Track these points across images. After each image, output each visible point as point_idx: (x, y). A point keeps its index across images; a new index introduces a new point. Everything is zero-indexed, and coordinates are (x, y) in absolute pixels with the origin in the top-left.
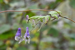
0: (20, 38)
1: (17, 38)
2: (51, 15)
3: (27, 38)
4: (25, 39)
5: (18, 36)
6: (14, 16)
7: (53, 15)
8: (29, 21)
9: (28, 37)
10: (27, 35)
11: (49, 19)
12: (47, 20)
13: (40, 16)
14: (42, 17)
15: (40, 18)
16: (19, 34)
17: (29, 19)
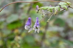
0: (30, 27)
1: (27, 27)
2: (60, 6)
3: (37, 28)
4: (34, 29)
5: (28, 25)
6: (22, 6)
7: (62, 6)
8: (39, 11)
9: (38, 26)
10: (37, 25)
11: (58, 10)
12: (57, 11)
13: (49, 7)
14: (52, 8)
15: (50, 9)
16: (29, 23)
17: (39, 9)
